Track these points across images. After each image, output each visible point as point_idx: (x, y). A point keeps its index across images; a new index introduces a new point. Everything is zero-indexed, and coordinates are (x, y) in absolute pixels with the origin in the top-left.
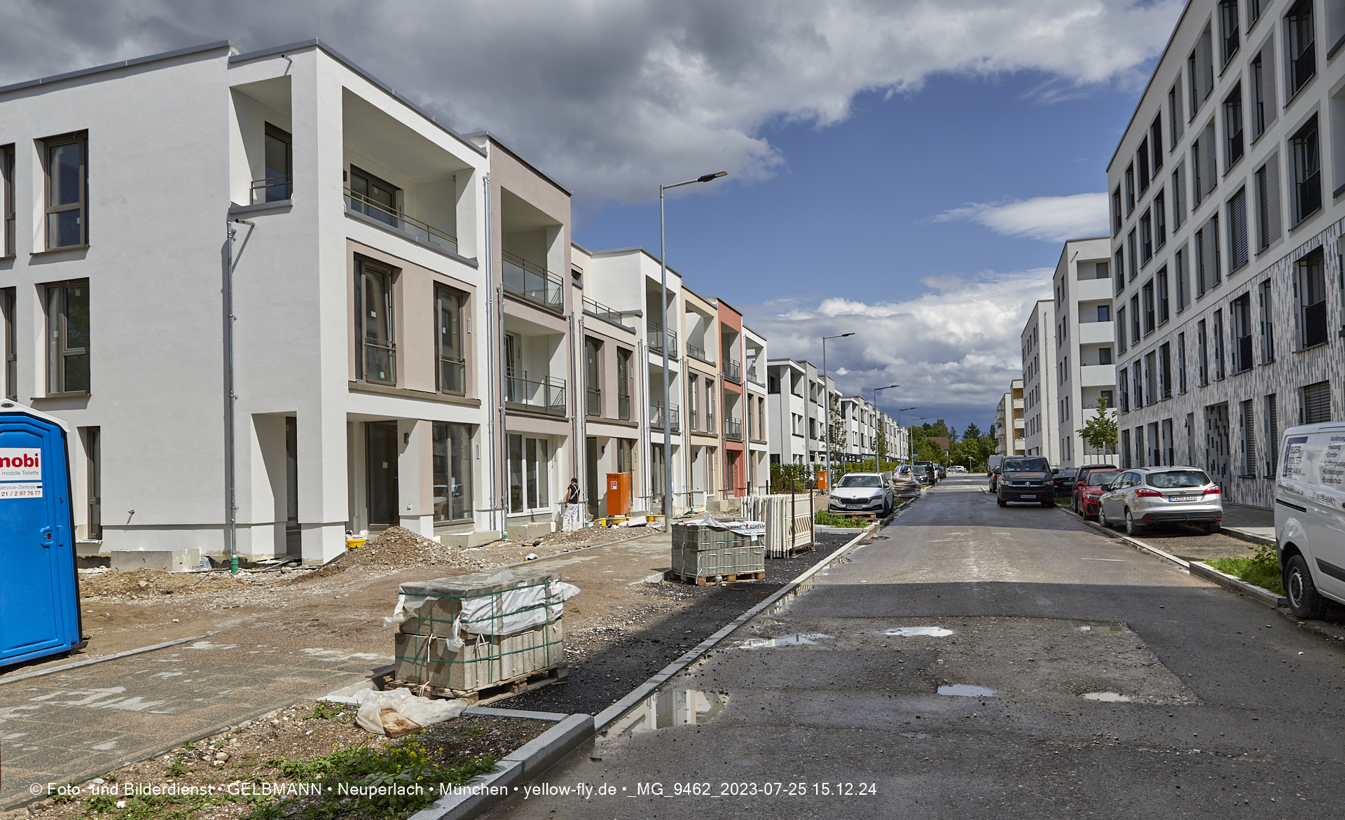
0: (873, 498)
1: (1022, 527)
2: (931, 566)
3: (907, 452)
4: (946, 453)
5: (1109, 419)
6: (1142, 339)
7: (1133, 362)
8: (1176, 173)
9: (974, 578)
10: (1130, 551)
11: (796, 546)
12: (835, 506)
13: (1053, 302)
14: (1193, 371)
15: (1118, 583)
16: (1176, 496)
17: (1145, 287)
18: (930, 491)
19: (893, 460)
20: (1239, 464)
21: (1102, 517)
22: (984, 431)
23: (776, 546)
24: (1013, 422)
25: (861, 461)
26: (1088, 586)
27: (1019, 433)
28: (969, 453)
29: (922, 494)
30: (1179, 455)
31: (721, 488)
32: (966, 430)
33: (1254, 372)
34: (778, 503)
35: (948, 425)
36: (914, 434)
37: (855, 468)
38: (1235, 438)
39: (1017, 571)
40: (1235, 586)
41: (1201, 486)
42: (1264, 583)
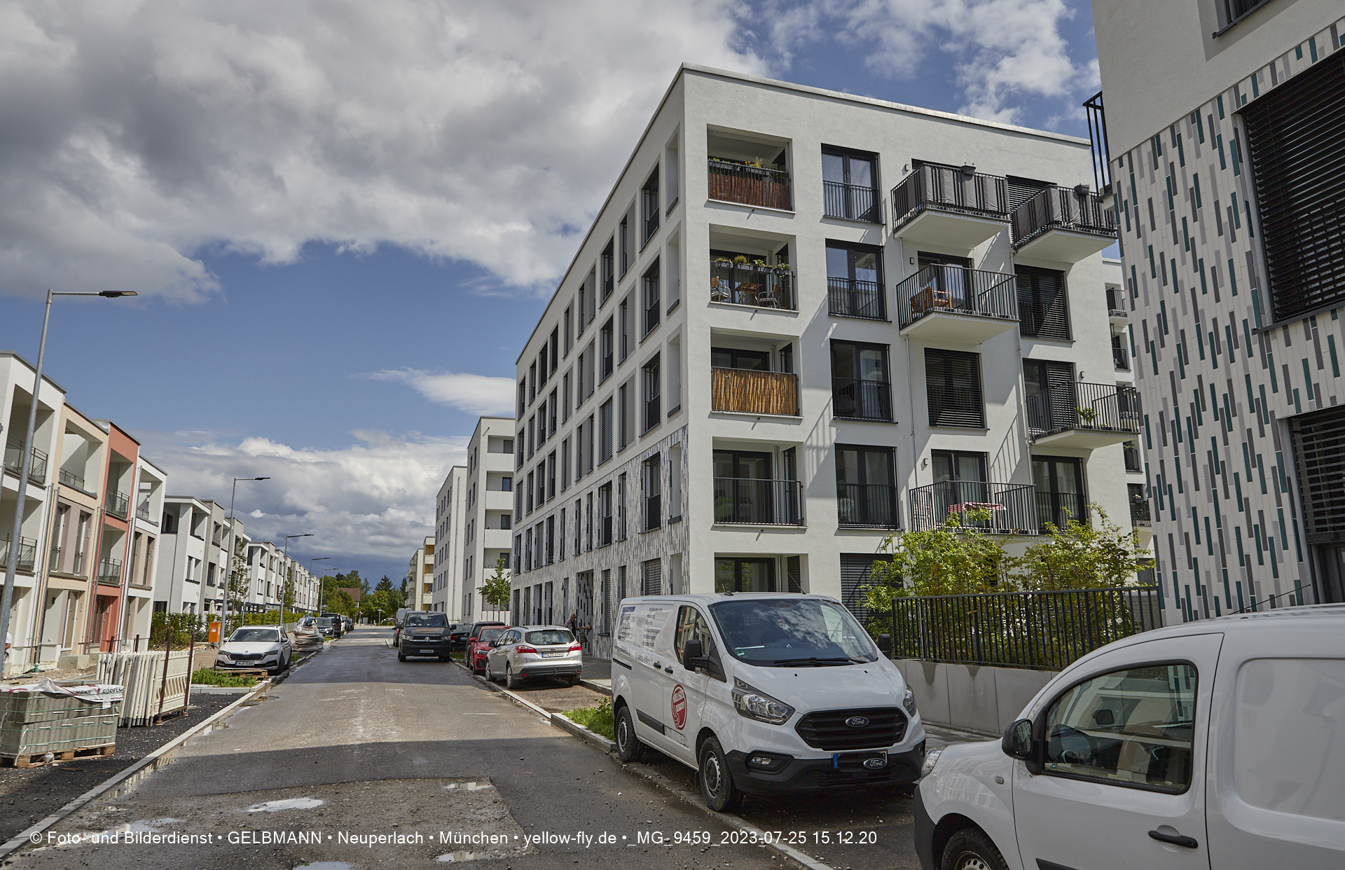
0: (267, 653)
1: (417, 682)
2: (316, 728)
3: (316, 603)
4: (356, 605)
5: (505, 579)
6: (534, 510)
7: (526, 529)
8: (566, 376)
9: (358, 740)
10: (506, 704)
11: (163, 711)
12: (223, 663)
13: (466, 469)
14: (570, 542)
15: (490, 738)
16: (548, 652)
17: (539, 466)
18: (334, 645)
19: (301, 611)
20: (598, 623)
21: (488, 671)
22: (396, 584)
23: (137, 712)
24: (423, 577)
25: (264, 612)
26: (464, 742)
27: (428, 588)
28: (379, 605)
29: (325, 648)
30: (556, 614)
31: (82, 640)
32: (379, 582)
33: (612, 546)
34: (147, 662)
35: (362, 576)
36: (326, 584)
37: (256, 619)
38: (597, 600)
39: (401, 729)
40: (582, 734)
41: (568, 644)
42: (603, 731)
